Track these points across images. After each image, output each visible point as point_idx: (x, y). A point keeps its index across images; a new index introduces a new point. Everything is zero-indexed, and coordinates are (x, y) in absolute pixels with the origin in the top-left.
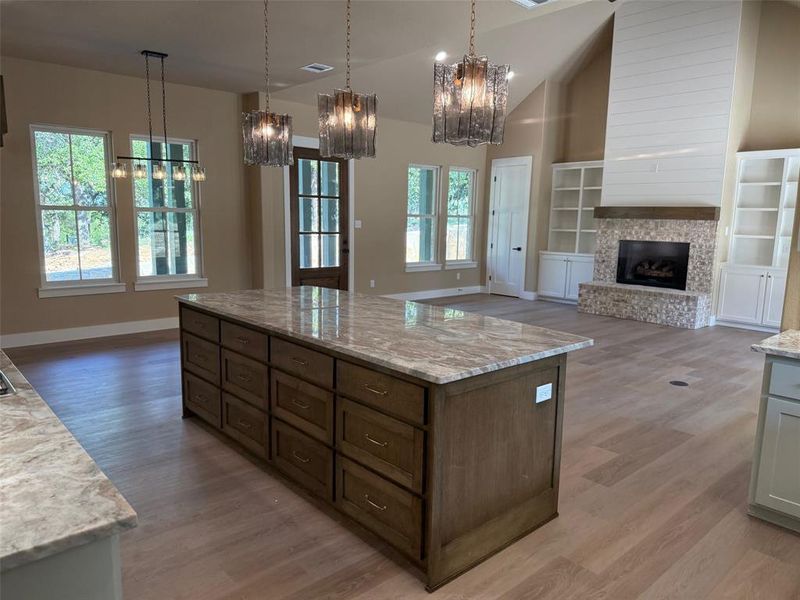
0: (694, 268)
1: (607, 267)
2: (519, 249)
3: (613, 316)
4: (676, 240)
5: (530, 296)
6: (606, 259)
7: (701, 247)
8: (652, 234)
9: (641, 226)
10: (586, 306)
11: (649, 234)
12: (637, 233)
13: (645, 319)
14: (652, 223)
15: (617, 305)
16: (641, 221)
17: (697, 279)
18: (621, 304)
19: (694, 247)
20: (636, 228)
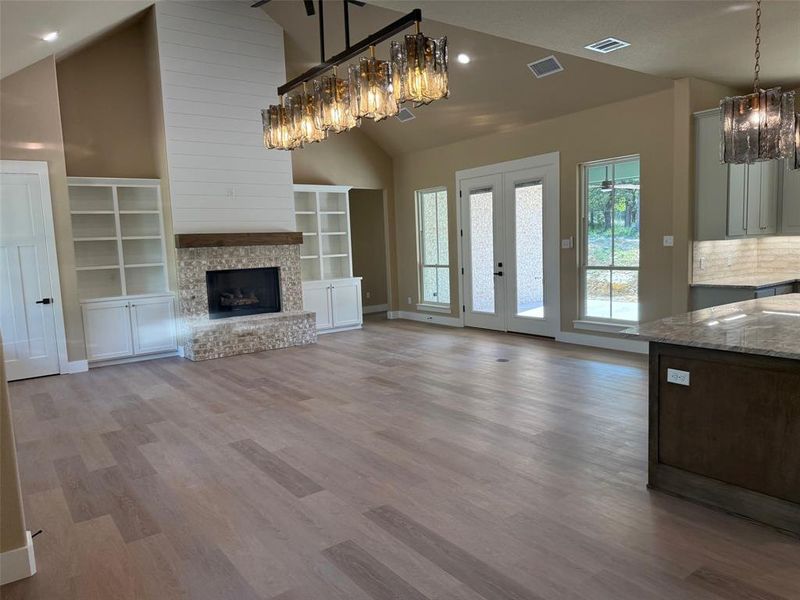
0: (288, 290)
1: (198, 303)
2: (46, 301)
3: (240, 354)
4: (268, 265)
5: (81, 366)
6: (195, 294)
7: (290, 269)
8: (244, 261)
9: (231, 254)
10: (205, 352)
11: (240, 261)
12: (227, 261)
13: (273, 346)
14: (242, 250)
15: (243, 341)
16: (231, 249)
17: (291, 298)
18: (247, 338)
19: (284, 270)
20: (226, 256)
